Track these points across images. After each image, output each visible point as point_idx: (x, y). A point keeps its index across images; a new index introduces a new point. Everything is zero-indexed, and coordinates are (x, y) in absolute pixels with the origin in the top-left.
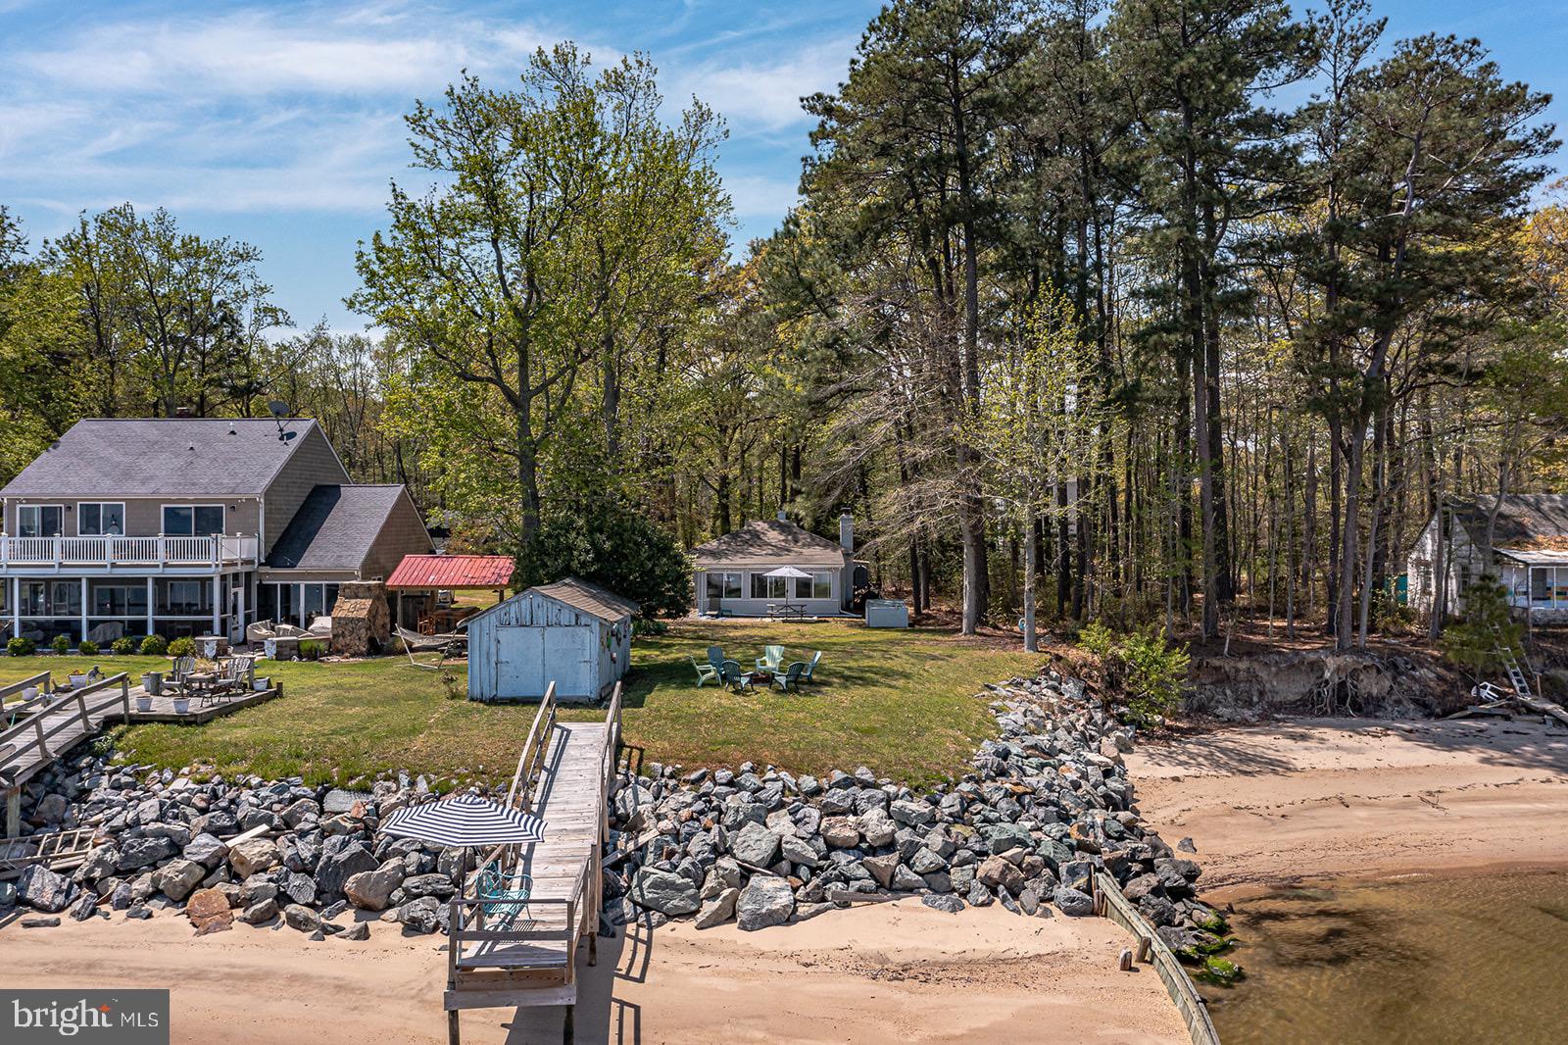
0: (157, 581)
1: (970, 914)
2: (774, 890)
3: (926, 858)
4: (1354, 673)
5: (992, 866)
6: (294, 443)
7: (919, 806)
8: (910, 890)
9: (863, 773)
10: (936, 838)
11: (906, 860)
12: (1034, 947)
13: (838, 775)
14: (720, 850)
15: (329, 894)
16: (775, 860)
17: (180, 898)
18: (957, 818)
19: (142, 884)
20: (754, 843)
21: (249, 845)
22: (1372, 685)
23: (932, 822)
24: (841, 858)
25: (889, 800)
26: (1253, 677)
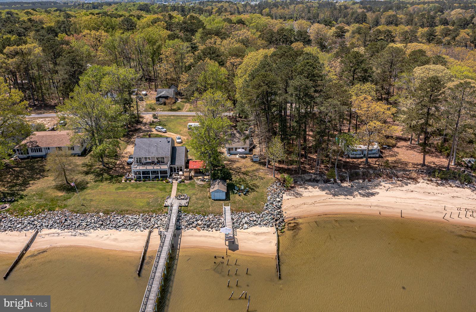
0: (160, 171)
1: (262, 227)
2: (246, 226)
3: (259, 222)
4: (316, 177)
5: (264, 223)
6: (170, 142)
7: (258, 216)
8: (257, 225)
9: (253, 212)
10: (260, 220)
11: (257, 222)
12: (267, 231)
13: (251, 213)
14: (241, 221)
15: (208, 226)
16: (246, 223)
17: (195, 227)
18: (262, 217)
19: (191, 226)
20: (244, 221)
21: (199, 222)
22: (318, 178)
23: (260, 218)
24: (251, 222)
25: (256, 215)
26: (304, 177)
